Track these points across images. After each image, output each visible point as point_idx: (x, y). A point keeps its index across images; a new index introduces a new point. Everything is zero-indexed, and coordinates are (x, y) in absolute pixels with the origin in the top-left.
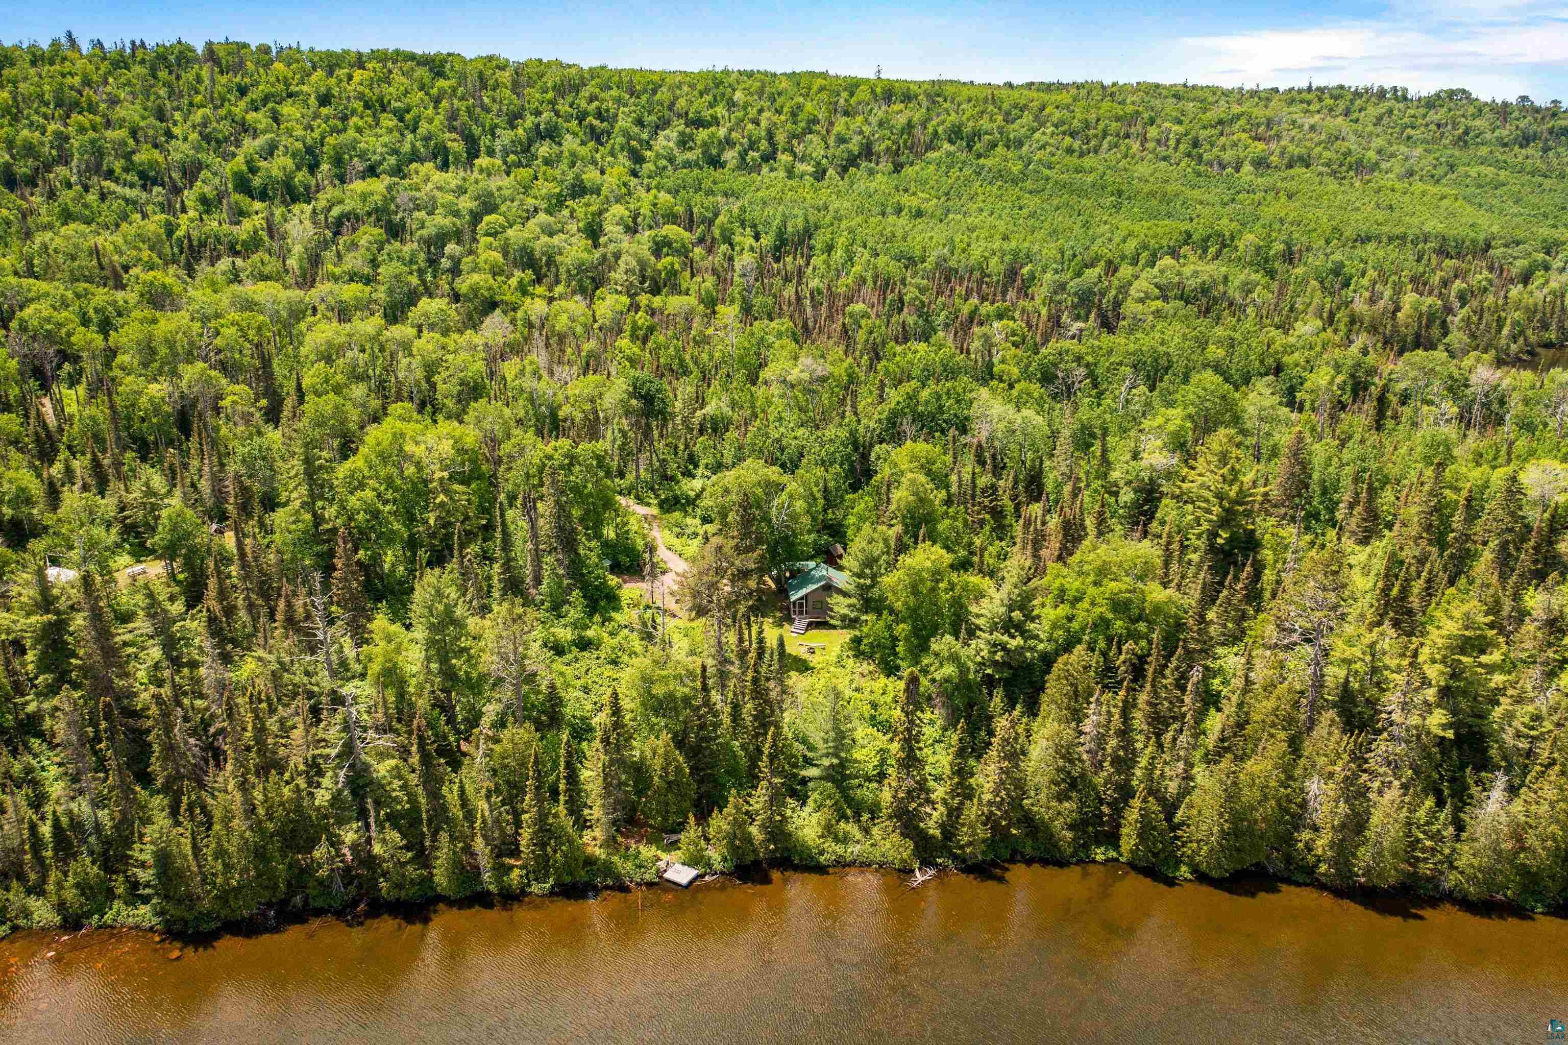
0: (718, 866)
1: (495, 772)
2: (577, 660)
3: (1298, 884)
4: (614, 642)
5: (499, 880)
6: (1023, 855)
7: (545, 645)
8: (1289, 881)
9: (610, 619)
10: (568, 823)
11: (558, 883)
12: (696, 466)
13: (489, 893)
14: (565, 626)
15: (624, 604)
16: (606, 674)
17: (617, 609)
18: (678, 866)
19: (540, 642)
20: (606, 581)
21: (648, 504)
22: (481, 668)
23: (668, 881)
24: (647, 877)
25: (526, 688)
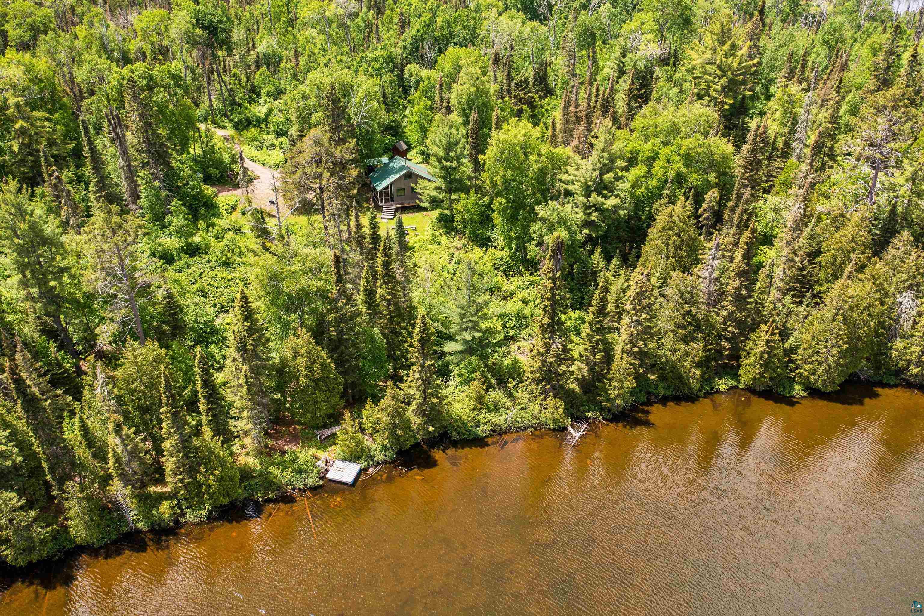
0: (380, 457)
1: (120, 400)
2: (188, 266)
3: (890, 386)
4: (222, 244)
5: (147, 516)
6: (657, 396)
7: (154, 255)
8: (884, 385)
9: (213, 225)
10: (216, 444)
11: (214, 508)
12: (259, 96)
13: (139, 532)
14: (171, 235)
15: (222, 210)
16: (220, 275)
17: (217, 215)
18: (339, 464)
19: (148, 253)
20: (201, 191)
21: (224, 128)
22: (87, 288)
23: (331, 481)
24: (310, 482)
25: (141, 301)
